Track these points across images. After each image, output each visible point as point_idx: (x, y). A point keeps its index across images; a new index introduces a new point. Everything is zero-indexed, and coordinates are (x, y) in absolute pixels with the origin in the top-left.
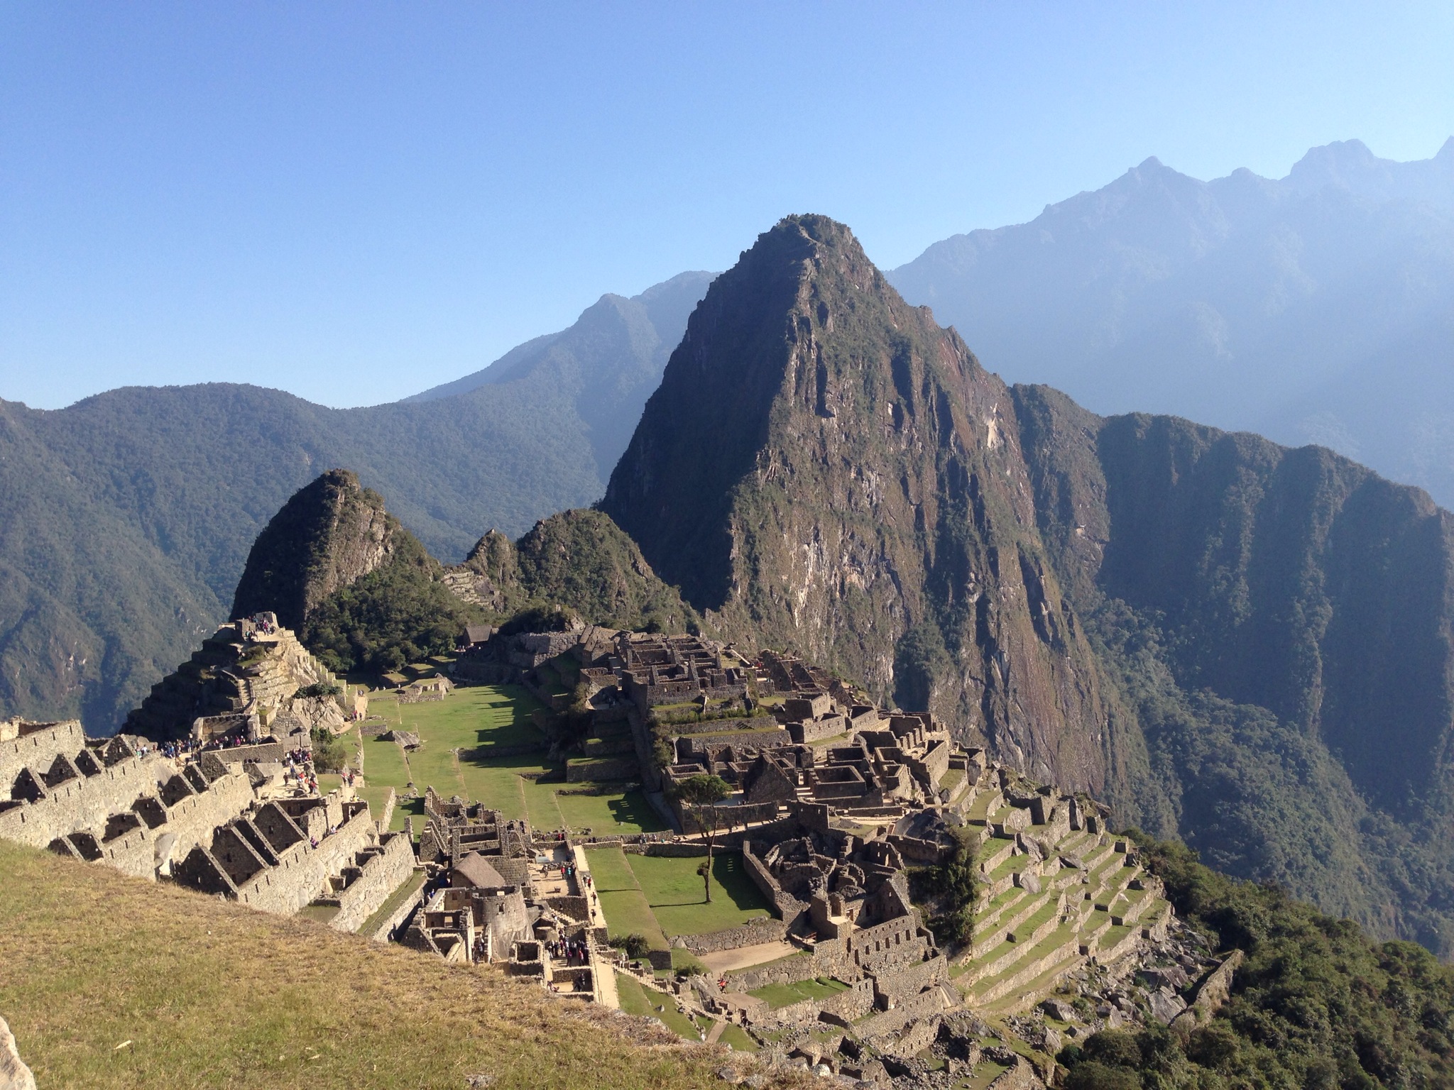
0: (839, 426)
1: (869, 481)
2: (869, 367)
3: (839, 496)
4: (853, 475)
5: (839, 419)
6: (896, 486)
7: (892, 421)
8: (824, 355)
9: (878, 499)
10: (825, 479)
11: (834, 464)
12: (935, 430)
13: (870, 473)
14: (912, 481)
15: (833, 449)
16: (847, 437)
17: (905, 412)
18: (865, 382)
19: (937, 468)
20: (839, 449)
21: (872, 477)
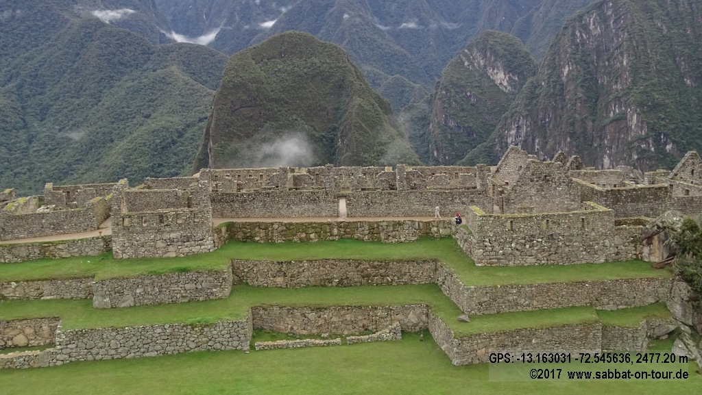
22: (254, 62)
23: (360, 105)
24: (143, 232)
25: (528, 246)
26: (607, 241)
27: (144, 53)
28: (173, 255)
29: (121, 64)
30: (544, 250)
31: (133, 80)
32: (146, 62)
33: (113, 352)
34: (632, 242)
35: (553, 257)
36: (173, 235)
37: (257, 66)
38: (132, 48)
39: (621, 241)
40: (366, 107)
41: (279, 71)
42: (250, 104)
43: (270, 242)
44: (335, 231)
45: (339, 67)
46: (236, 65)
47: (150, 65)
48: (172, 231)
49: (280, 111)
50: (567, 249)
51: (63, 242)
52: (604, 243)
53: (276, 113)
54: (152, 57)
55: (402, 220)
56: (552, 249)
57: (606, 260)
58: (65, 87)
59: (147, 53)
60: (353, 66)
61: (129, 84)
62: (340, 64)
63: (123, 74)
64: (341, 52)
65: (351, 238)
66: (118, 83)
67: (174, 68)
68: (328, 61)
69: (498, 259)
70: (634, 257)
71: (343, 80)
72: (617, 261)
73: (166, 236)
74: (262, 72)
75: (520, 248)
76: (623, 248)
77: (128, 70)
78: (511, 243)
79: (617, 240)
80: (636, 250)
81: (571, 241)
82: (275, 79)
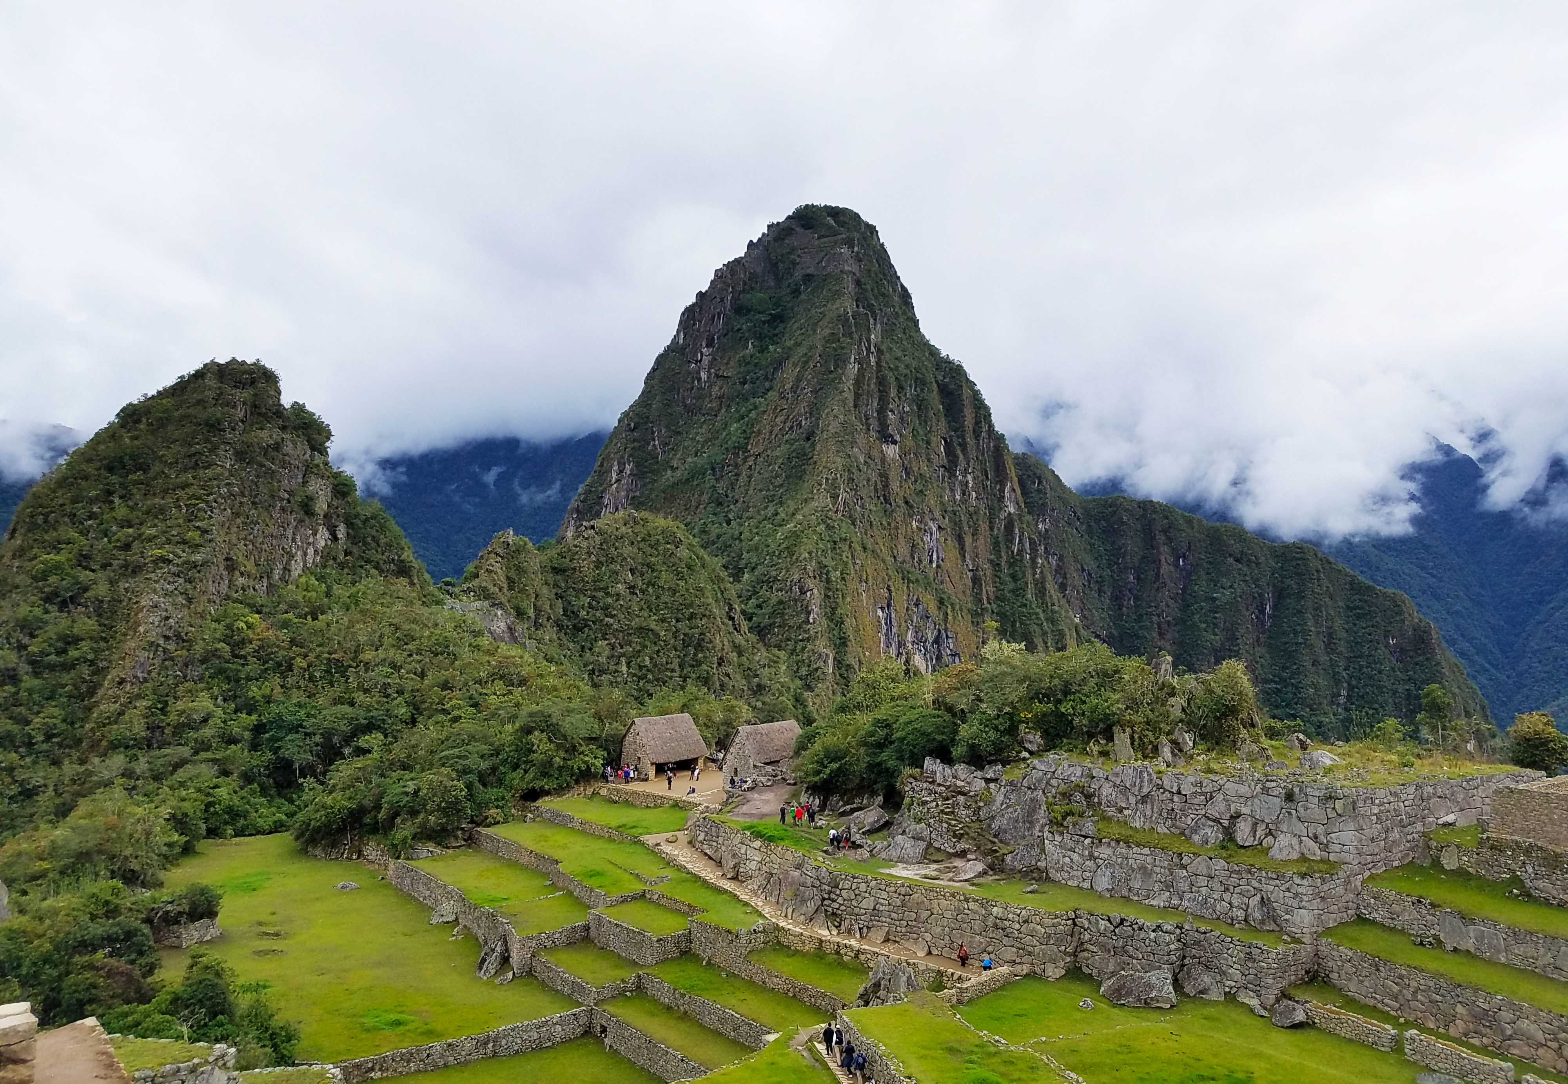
0: (900, 456)
1: (931, 534)
2: (922, 390)
3: (903, 550)
4: (914, 524)
5: (900, 448)
6: (952, 543)
7: (945, 462)
8: (883, 364)
9: (938, 557)
10: (889, 524)
11: (899, 506)
12: (987, 477)
13: (931, 524)
14: (968, 540)
15: (895, 485)
16: (907, 474)
17: (959, 452)
18: (919, 409)
19: (992, 529)
20: (901, 487)
21: (934, 529)
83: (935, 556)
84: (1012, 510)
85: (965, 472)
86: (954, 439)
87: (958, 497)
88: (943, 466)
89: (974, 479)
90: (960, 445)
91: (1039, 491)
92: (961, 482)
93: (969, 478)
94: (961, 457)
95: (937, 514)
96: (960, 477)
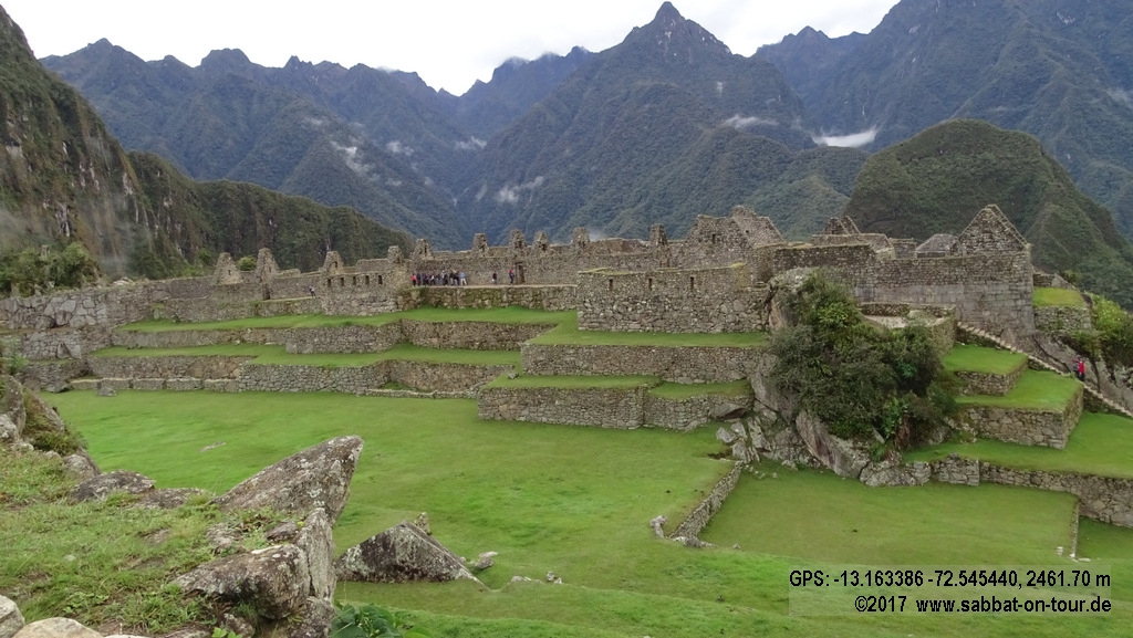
0: (24, 155)
1: (62, 212)
4: (45, 205)
5: (23, 148)
7: (69, 159)
9: (70, 229)
10: (21, 206)
11: (28, 193)
12: (107, 169)
13: (61, 204)
14: (96, 213)
16: (33, 168)
17: (79, 150)
19: (115, 206)
21: (64, 208)
22: (899, 163)
23: (1054, 215)
24: (341, 292)
25: (630, 309)
26: (723, 306)
27: (781, 161)
28: (364, 314)
29: (754, 176)
30: (648, 314)
31: (766, 194)
32: (782, 172)
33: (271, 385)
34: (755, 308)
35: (660, 323)
36: (364, 296)
37: (903, 167)
38: (767, 158)
39: (741, 307)
40: (1064, 217)
41: (934, 173)
42: (890, 216)
43: (455, 307)
44: (505, 297)
45: (1028, 163)
46: (874, 168)
47: (786, 176)
48: (362, 292)
49: (931, 225)
50: (675, 315)
51: (299, 301)
52: (720, 309)
53: (925, 228)
54: (790, 167)
55: (561, 286)
56: (658, 314)
57: (723, 330)
58: (692, 205)
59: (784, 162)
60: (1050, 160)
61: (760, 199)
62: (1027, 160)
63: (754, 187)
64: (1031, 142)
65: (518, 305)
66: (748, 199)
67: (814, 178)
68: (1009, 155)
69: (600, 323)
70: (759, 328)
71: (1031, 181)
72: (737, 329)
73: (359, 296)
74: (909, 176)
75: (622, 311)
76: (745, 315)
77: (761, 183)
78: (612, 305)
79: (738, 305)
80: (761, 319)
81: (680, 304)
82: (927, 184)
83: (67, 229)
84: (131, 192)
85: (87, 167)
86: (75, 142)
87: (83, 184)
88: (68, 162)
89: (96, 171)
90: (79, 146)
91: (161, 179)
92: (84, 173)
93: (92, 170)
94: (82, 155)
95: (65, 197)
96: (83, 170)
